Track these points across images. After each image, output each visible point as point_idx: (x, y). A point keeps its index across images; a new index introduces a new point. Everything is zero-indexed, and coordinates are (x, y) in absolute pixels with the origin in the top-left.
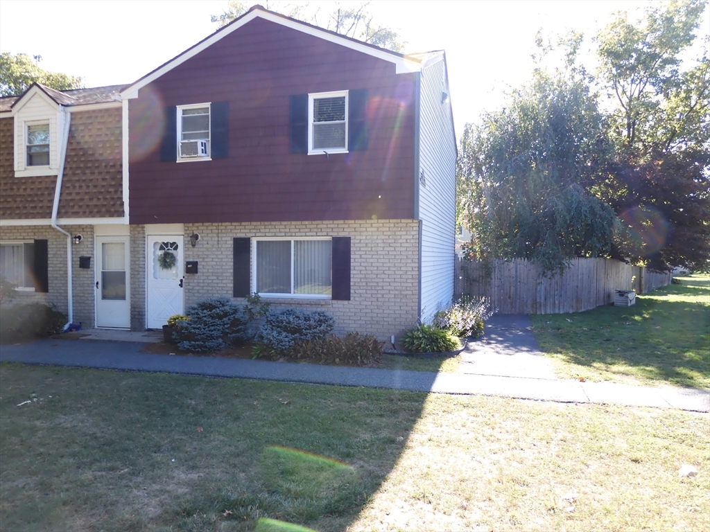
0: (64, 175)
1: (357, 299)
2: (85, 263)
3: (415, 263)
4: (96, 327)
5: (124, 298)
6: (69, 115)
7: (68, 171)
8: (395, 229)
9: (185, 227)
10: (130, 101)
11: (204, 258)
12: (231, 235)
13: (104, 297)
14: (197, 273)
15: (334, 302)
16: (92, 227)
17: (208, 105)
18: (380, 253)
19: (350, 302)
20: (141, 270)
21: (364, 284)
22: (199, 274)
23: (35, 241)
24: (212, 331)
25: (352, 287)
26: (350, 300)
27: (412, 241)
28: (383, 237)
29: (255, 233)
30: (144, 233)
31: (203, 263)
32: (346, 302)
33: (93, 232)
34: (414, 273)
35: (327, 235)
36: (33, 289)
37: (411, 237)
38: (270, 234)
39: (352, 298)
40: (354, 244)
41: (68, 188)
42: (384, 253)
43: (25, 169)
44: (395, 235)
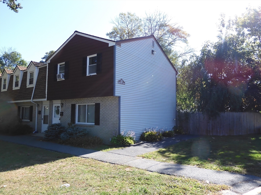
0: (36, 87)
1: (101, 125)
2: (40, 112)
3: (117, 112)
4: (42, 132)
5: (48, 124)
6: (39, 69)
7: (36, 86)
8: (112, 100)
9: (61, 101)
10: (48, 63)
11: (65, 111)
12: (71, 103)
13: (44, 123)
14: (63, 115)
15: (95, 126)
16: (42, 102)
17: (64, 63)
18: (108, 108)
19: (100, 126)
20: (51, 115)
21: (103, 119)
22: (63, 116)
23: (31, 106)
24: (52, 134)
25: (100, 121)
26: (99, 125)
27: (117, 104)
28: (109, 103)
29: (77, 102)
30: (53, 103)
31: (65, 113)
32: (98, 126)
33: (42, 103)
34: (117, 116)
35: (94, 103)
36: (29, 121)
37: (116, 103)
38: (80, 103)
39: (100, 125)
40: (101, 105)
41: (36, 90)
42: (109, 108)
43: (29, 85)
44: (112, 102)
